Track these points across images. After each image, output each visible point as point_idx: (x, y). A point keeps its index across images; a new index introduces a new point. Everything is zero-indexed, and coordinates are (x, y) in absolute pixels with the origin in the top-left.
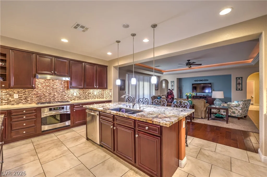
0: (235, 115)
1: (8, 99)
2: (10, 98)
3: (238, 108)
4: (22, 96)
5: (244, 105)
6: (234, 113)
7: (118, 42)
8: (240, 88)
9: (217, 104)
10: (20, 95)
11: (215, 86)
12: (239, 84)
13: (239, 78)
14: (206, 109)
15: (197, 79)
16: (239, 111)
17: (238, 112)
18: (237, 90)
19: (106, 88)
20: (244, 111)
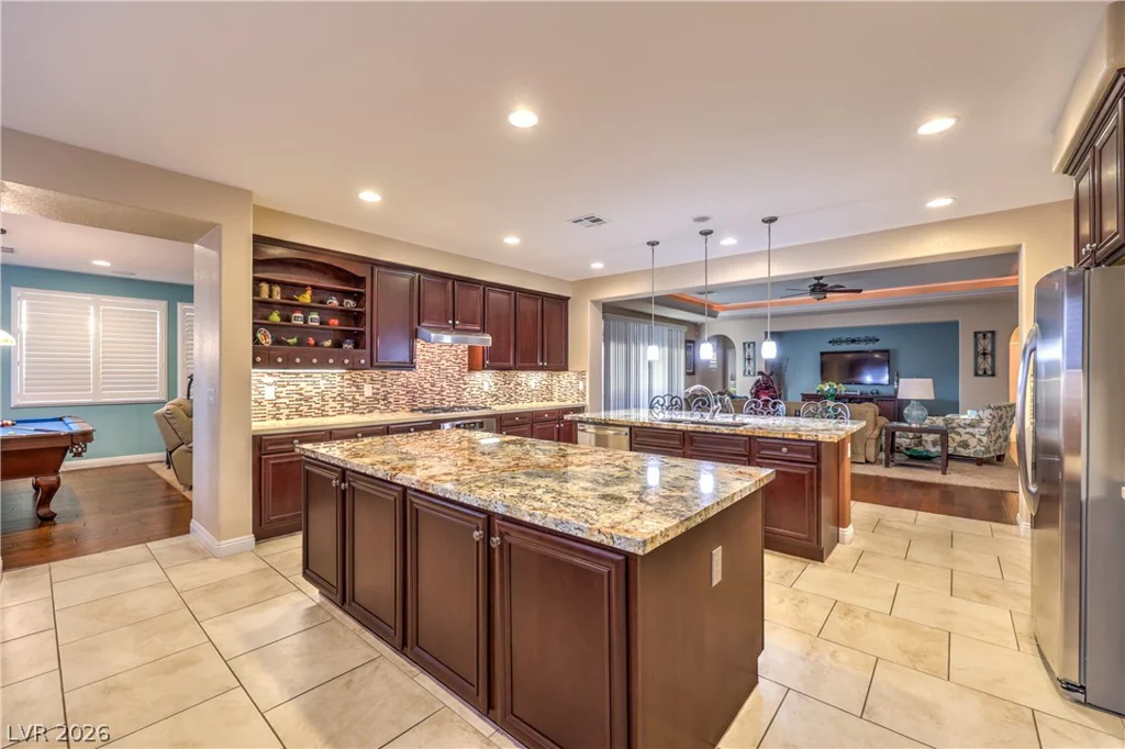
0: (967, 451)
1: (354, 399)
2: (357, 397)
3: (976, 430)
4: (378, 389)
5: (996, 421)
6: (965, 445)
7: (653, 244)
8: (988, 367)
9: (914, 418)
10: (375, 386)
11: (903, 360)
12: (984, 354)
13: (984, 335)
14: (880, 435)
15: (836, 337)
16: (980, 440)
17: (978, 443)
18: (976, 374)
19: (565, 368)
20: (994, 438)
